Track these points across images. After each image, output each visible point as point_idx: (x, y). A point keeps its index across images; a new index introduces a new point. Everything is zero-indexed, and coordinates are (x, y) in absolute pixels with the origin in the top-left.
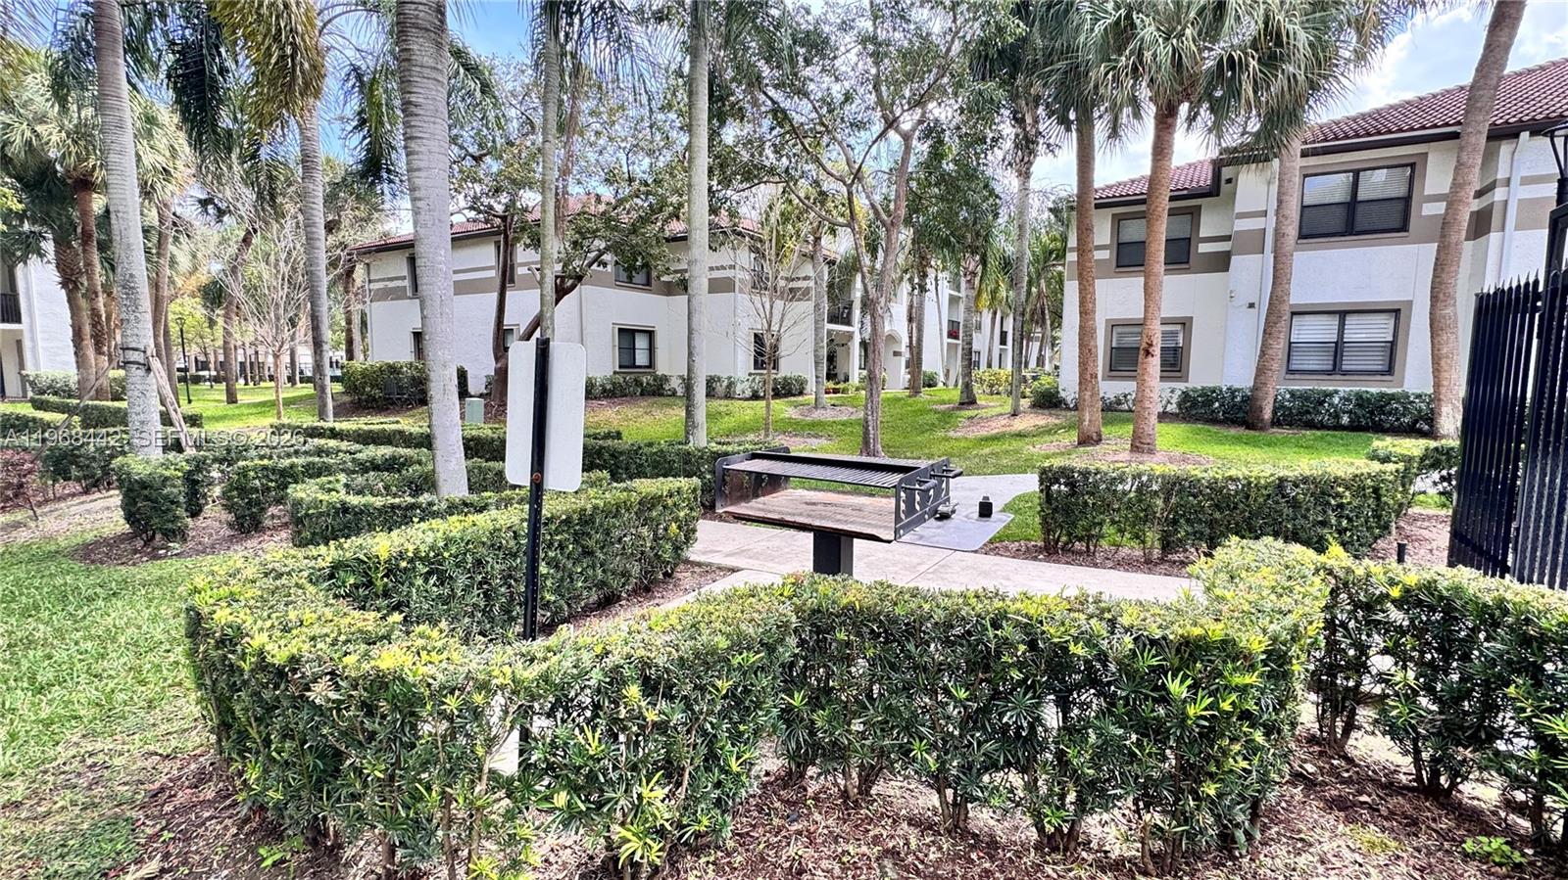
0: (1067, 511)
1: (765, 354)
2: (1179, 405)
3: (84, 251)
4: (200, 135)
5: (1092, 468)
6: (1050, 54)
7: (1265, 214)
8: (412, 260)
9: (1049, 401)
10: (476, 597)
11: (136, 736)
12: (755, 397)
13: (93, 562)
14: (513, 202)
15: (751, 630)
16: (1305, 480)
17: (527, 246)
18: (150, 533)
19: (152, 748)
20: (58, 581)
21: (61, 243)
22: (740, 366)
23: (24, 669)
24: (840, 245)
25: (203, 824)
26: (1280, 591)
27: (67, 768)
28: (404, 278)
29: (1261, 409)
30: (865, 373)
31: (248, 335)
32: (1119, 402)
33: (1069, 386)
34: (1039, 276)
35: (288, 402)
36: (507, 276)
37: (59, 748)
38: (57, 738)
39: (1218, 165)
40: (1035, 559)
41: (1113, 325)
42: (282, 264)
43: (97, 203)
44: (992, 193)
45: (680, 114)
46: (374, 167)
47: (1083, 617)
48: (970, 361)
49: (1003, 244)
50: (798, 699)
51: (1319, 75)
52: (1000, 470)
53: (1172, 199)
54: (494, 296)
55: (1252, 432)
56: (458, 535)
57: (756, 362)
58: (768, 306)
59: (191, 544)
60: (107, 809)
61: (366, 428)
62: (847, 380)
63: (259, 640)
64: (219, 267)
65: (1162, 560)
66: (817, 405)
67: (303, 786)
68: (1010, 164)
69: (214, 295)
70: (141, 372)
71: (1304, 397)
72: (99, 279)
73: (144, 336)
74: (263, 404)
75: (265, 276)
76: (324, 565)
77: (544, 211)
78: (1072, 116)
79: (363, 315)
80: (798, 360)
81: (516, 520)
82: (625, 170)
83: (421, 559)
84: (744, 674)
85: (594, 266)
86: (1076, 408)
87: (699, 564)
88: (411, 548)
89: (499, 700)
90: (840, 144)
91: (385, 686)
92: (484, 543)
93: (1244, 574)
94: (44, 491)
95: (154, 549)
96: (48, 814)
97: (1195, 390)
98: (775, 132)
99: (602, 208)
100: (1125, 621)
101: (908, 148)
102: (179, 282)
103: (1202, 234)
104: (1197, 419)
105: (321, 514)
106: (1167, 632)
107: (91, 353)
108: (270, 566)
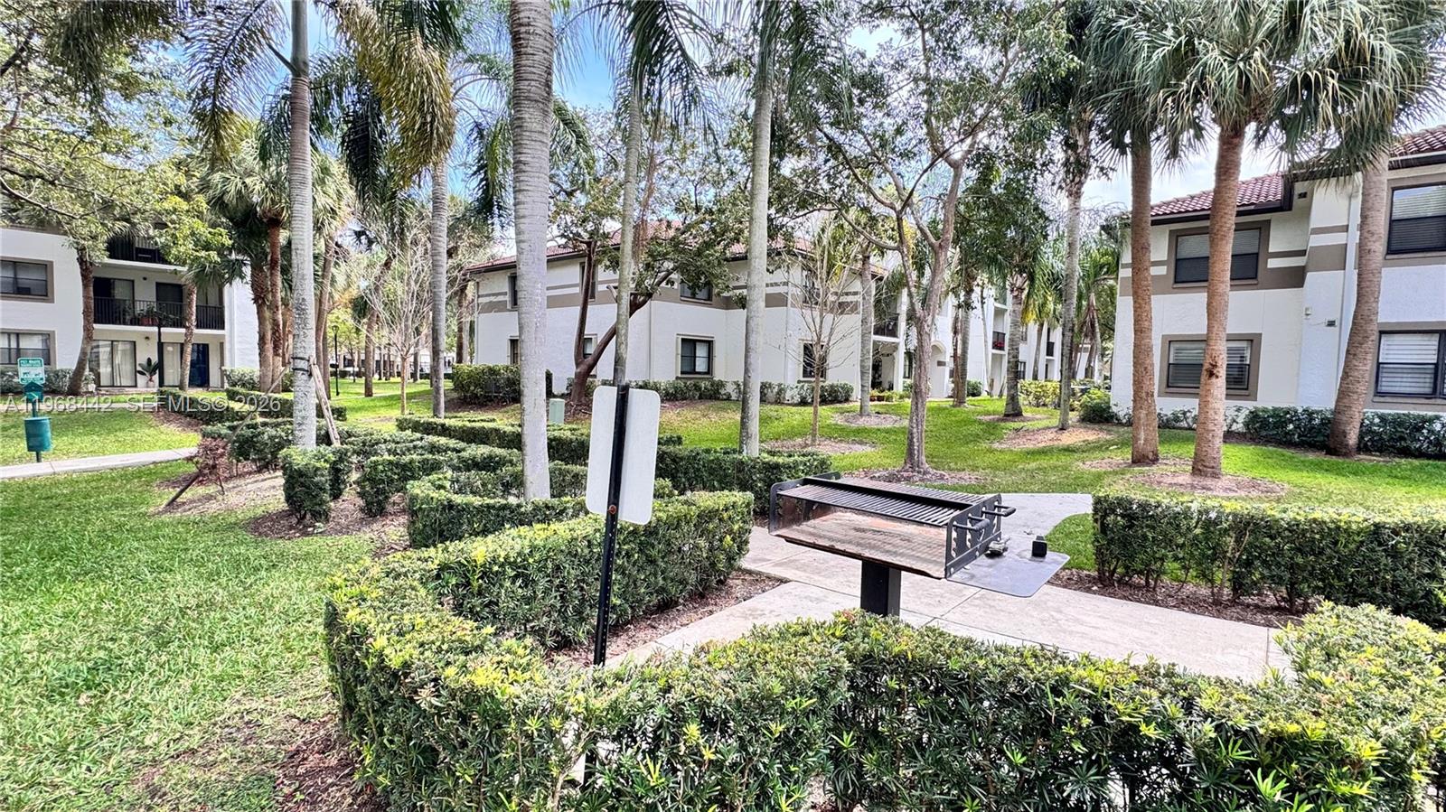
0: (1125, 543)
1: (813, 363)
2: (1246, 424)
3: (272, 274)
4: (364, 186)
5: (1152, 501)
6: (1105, 82)
7: (1345, 229)
8: (513, 279)
9: (1099, 416)
10: (554, 600)
11: (282, 698)
12: (803, 403)
13: (260, 534)
14: (597, 230)
15: (805, 676)
16: (1407, 528)
17: (607, 267)
18: (303, 512)
19: (292, 711)
20: (235, 550)
21: (256, 268)
22: (789, 374)
23: (206, 628)
24: (888, 264)
25: (327, 789)
26: (1392, 681)
27: (230, 723)
28: (505, 294)
29: (1345, 434)
30: (909, 381)
31: (385, 340)
32: (1177, 419)
33: (1121, 400)
34: (1088, 289)
35: (411, 397)
36: (589, 292)
37: (226, 704)
38: (225, 694)
39: (1290, 180)
40: (1088, 590)
41: (1170, 341)
42: (413, 283)
43: (283, 236)
44: (1042, 215)
45: (744, 149)
46: (487, 205)
47: (1155, 694)
48: (1016, 373)
49: (1052, 259)
50: (847, 740)
51: (1412, 89)
52: (1049, 488)
53: (1239, 214)
54: (578, 310)
55: (1334, 458)
56: (542, 543)
57: (805, 371)
58: (818, 320)
59: (332, 524)
60: (255, 766)
61: (469, 425)
62: (891, 388)
63: (380, 642)
64: (366, 284)
65: (1234, 602)
66: (862, 412)
67: (406, 776)
68: (1060, 187)
69: (361, 308)
70: (305, 377)
71: (1398, 422)
72: (280, 295)
73: (309, 348)
74: (391, 398)
75: (399, 293)
76: (433, 567)
77: (623, 234)
78: (1127, 140)
79: (472, 323)
80: (845, 369)
81: (590, 530)
82: (693, 199)
83: (510, 563)
84: (797, 718)
85: (663, 284)
86: (1130, 424)
87: (750, 572)
88: (503, 554)
89: (572, 725)
90: (891, 173)
91: (478, 700)
92: (562, 551)
93: (1343, 654)
94: (230, 469)
95: (304, 526)
96: (214, 764)
97: (1265, 410)
98: (829, 164)
99: (672, 233)
100: (1204, 703)
101: (957, 177)
102: (336, 296)
103: (1271, 250)
104: (1267, 441)
105: (432, 509)
106: (1257, 724)
107: (270, 353)
108: (391, 566)
